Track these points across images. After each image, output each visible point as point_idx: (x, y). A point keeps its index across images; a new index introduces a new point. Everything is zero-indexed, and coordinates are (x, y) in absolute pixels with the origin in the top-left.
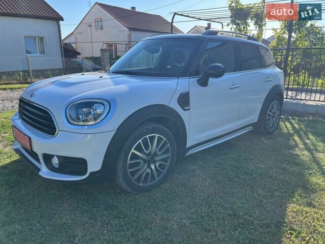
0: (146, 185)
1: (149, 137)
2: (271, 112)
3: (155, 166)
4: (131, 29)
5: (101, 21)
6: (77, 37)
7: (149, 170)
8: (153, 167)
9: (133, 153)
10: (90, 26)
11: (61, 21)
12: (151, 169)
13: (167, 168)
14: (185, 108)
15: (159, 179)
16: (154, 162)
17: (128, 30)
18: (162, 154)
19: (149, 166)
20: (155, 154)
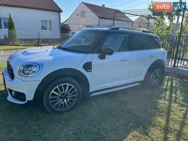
0: (61, 110)
1: (63, 85)
2: (155, 75)
3: (67, 101)
4: (100, 18)
5: (84, 12)
6: (71, 21)
7: (63, 103)
8: (65, 101)
9: (52, 92)
10: (78, 15)
11: (61, 13)
12: (64, 102)
13: (75, 102)
14: (88, 71)
15: (69, 107)
16: (66, 99)
17: (98, 18)
18: (72, 94)
19: (63, 100)
20: (67, 94)
